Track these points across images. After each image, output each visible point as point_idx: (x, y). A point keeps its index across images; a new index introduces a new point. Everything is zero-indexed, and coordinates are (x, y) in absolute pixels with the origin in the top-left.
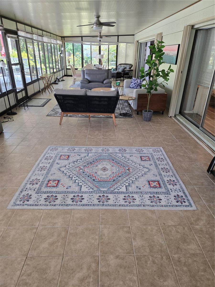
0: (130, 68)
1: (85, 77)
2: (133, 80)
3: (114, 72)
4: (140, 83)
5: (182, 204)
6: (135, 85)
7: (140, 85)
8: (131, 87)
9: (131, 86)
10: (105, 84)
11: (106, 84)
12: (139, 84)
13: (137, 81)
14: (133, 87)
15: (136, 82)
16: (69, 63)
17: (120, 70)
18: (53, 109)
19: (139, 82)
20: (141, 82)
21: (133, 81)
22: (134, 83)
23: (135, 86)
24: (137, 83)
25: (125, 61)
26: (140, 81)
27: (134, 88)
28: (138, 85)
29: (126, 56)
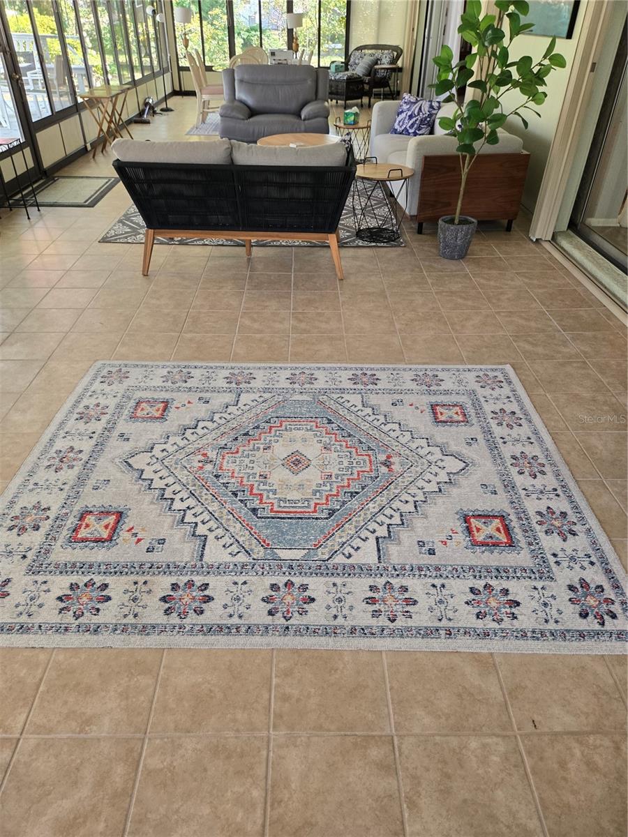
0: (394, 61)
1: (238, 95)
2: (405, 103)
3: (337, 78)
4: (430, 115)
5: (605, 628)
6: (411, 122)
7: (428, 122)
8: (395, 131)
9: (396, 126)
10: (304, 120)
11: (309, 119)
12: (426, 119)
13: (420, 109)
14: (403, 128)
15: (415, 109)
16: (186, 46)
17: (359, 70)
18: (124, 215)
19: (427, 109)
20: (434, 112)
21: (405, 107)
22: (409, 113)
23: (412, 126)
24: (419, 114)
25: (378, 36)
26: (431, 107)
27: (409, 134)
28: (422, 120)
29: (382, 15)
